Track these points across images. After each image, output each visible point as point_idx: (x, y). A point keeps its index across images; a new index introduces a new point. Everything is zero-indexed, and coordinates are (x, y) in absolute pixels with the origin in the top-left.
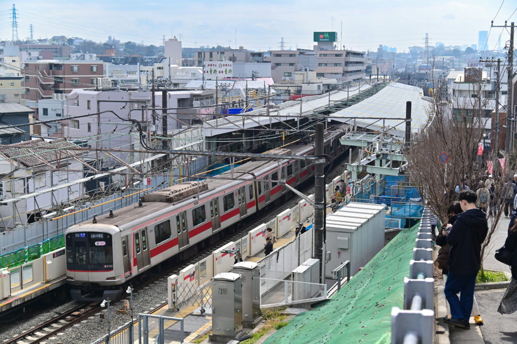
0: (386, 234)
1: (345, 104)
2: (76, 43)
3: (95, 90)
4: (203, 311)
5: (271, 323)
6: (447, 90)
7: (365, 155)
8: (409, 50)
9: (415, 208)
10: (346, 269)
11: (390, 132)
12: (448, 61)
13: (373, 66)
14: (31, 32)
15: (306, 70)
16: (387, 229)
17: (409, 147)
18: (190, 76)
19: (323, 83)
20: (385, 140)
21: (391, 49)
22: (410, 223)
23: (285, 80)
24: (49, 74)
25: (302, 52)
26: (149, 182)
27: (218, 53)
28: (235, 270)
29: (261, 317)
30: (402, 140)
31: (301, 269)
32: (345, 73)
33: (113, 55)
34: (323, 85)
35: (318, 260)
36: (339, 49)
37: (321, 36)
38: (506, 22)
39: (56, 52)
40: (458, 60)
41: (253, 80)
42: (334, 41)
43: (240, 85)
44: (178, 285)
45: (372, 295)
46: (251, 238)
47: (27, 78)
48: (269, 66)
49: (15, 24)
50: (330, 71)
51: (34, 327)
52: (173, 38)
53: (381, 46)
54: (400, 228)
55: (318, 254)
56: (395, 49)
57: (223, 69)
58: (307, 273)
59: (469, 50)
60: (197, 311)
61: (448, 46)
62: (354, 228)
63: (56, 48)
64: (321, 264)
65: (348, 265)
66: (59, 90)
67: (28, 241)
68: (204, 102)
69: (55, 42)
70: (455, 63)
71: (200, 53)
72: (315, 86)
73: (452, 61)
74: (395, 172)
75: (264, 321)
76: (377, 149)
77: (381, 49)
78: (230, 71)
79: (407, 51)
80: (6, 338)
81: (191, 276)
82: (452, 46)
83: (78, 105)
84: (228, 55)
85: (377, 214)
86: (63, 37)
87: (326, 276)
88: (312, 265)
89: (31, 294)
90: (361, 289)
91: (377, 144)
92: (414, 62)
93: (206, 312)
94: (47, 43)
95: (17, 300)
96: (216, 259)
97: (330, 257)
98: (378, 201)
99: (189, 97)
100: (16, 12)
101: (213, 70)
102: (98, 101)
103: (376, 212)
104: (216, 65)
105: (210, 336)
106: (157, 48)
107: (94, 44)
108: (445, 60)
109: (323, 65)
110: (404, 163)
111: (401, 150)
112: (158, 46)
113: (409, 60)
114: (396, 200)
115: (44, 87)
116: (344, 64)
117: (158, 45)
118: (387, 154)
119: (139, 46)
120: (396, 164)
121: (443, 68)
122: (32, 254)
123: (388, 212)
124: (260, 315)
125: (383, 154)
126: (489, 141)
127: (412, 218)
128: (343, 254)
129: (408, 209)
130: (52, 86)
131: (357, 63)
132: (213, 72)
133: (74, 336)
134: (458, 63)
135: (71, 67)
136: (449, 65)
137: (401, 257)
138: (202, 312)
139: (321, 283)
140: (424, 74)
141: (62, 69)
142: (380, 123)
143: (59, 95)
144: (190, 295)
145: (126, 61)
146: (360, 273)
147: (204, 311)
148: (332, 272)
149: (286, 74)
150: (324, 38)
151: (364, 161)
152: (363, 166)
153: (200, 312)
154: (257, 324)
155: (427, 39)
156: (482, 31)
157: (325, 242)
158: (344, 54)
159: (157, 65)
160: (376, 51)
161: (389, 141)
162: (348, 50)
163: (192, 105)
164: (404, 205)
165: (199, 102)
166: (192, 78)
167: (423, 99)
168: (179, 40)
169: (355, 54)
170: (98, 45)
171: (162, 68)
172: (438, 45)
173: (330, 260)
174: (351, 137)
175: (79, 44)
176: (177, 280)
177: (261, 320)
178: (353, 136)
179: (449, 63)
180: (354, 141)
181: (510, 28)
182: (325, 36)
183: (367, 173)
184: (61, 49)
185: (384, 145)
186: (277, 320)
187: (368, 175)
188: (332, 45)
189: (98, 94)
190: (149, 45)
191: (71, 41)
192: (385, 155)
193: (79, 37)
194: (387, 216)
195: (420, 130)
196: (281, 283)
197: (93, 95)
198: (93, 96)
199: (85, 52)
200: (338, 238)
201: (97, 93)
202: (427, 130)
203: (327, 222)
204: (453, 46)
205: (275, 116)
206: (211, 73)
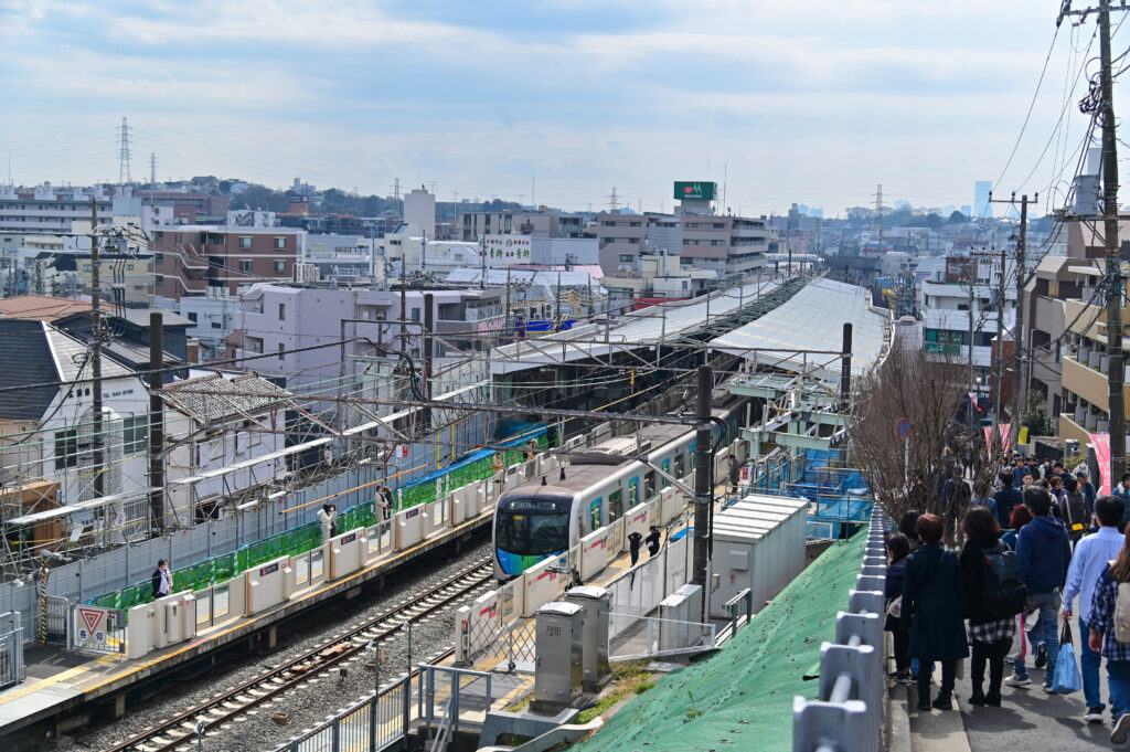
0: (808, 547)
1: (736, 321)
2: (235, 189)
3: (293, 286)
4: (512, 666)
5: (626, 684)
6: (914, 295)
7: (773, 413)
8: (846, 214)
9: (857, 505)
10: (745, 603)
11: (815, 374)
12: (918, 237)
13: (780, 244)
14: (153, 167)
15: (662, 253)
16: (810, 539)
17: (847, 401)
18: (451, 260)
19: (693, 277)
20: (806, 388)
21: (813, 210)
22: (847, 531)
23: (623, 270)
24: (199, 252)
25: (653, 219)
26: (405, 452)
27: (500, 217)
28: (572, 598)
29: (610, 676)
30: (836, 387)
31: (673, 600)
32: (732, 257)
33: (305, 214)
34: (693, 280)
35: (700, 587)
36: (720, 215)
37: (688, 190)
38: (1014, 194)
39: (200, 206)
40: (936, 234)
41: (567, 269)
42: (712, 199)
43: (547, 279)
44: (473, 622)
45: (793, 636)
46: (583, 550)
47: (160, 257)
48: (595, 243)
49: (125, 154)
50: (704, 255)
51: (232, 688)
52: (421, 188)
53: (794, 205)
54: (831, 538)
55: (700, 578)
56: (821, 211)
57: (514, 248)
58: (682, 607)
59: (957, 217)
60: (503, 665)
61: (918, 207)
62: (758, 536)
63: (201, 200)
64: (704, 594)
65: (748, 596)
66: (217, 281)
67: (213, 548)
68: (485, 310)
69: (197, 188)
70: (931, 240)
71: (467, 218)
72: (679, 282)
73: (925, 236)
74: (823, 444)
75: (614, 681)
76: (793, 404)
77: (794, 212)
78: (526, 253)
79: (843, 216)
80: (191, 705)
81: (490, 610)
82: (925, 209)
83: (262, 312)
84: (519, 220)
85: (794, 514)
86: (211, 178)
87: (712, 614)
88: (690, 594)
89: (227, 635)
90: (774, 630)
91: (793, 395)
92: (856, 237)
93: (517, 668)
94: (184, 190)
95: (206, 643)
96: (530, 583)
97: (718, 584)
98: (794, 493)
99: (459, 301)
100: (129, 131)
101: (495, 251)
102: (343, 321)
103: (792, 511)
104: (501, 242)
105: (531, 702)
106: (382, 200)
107: (268, 191)
108: (912, 235)
109: (691, 243)
110: (839, 428)
111: (833, 406)
112: (385, 198)
113: (845, 231)
114: (824, 491)
115: (189, 274)
116: (728, 242)
117: (383, 196)
118: (810, 414)
119: (350, 197)
120: (826, 430)
121: (909, 249)
122: (221, 570)
123: (812, 511)
124: (609, 672)
125: (803, 413)
126: (987, 388)
127: (853, 522)
128: (740, 579)
129: (845, 507)
130: (204, 273)
131: (752, 239)
132: (495, 254)
133: (300, 703)
134: (936, 241)
135: (239, 239)
136: (919, 244)
137: (835, 582)
138: (510, 668)
139: (703, 622)
140: (874, 260)
141: (222, 243)
142: (799, 359)
143: (219, 289)
144: (491, 639)
145: (329, 227)
146: (766, 609)
147: (514, 666)
148: (723, 607)
149: (625, 258)
150: (693, 192)
151: (771, 425)
152: (770, 433)
153: (507, 667)
154: (605, 685)
155: (879, 194)
156: (982, 182)
157: (710, 559)
158: (731, 223)
159: (390, 236)
160: (785, 214)
161: (812, 389)
162: (737, 216)
163: (463, 317)
164: (837, 500)
165: (476, 311)
166: (456, 263)
167: (871, 310)
168: (429, 192)
169: (749, 223)
170: (276, 195)
171: (400, 243)
172: (899, 206)
173: (718, 587)
174: (747, 381)
175: (241, 192)
176: (470, 616)
177: (610, 680)
178: (749, 378)
179: (919, 240)
180: (753, 388)
181: (1020, 204)
182: (695, 188)
183: (777, 445)
184: (209, 201)
185: (805, 397)
186: (637, 681)
187: (778, 449)
188: (708, 206)
189: (300, 294)
190: (368, 195)
191: (226, 185)
192: (806, 415)
193: (241, 179)
194: (810, 518)
195: (866, 372)
196: (640, 621)
197: (290, 295)
198: (290, 297)
199: (254, 208)
200: (732, 552)
201: (296, 291)
202: (878, 371)
203: (714, 525)
204: (928, 208)
205: (618, 343)
206: (492, 256)
